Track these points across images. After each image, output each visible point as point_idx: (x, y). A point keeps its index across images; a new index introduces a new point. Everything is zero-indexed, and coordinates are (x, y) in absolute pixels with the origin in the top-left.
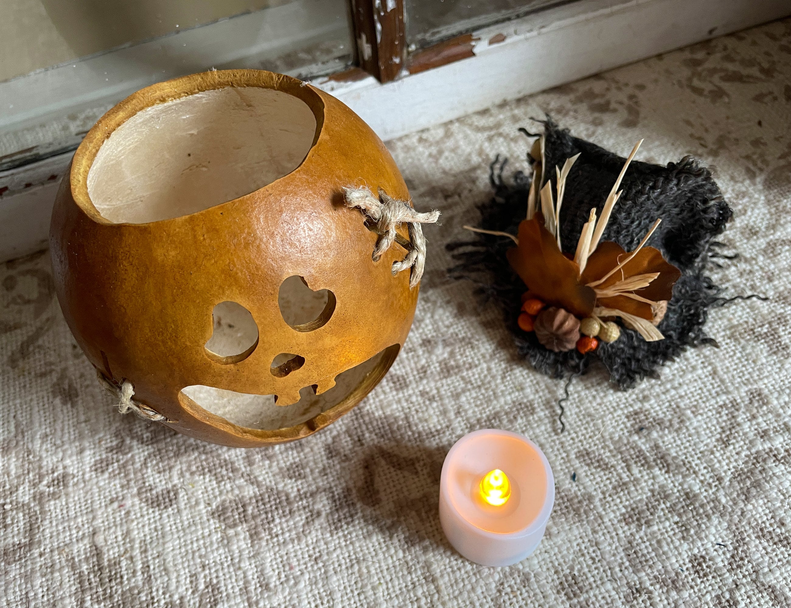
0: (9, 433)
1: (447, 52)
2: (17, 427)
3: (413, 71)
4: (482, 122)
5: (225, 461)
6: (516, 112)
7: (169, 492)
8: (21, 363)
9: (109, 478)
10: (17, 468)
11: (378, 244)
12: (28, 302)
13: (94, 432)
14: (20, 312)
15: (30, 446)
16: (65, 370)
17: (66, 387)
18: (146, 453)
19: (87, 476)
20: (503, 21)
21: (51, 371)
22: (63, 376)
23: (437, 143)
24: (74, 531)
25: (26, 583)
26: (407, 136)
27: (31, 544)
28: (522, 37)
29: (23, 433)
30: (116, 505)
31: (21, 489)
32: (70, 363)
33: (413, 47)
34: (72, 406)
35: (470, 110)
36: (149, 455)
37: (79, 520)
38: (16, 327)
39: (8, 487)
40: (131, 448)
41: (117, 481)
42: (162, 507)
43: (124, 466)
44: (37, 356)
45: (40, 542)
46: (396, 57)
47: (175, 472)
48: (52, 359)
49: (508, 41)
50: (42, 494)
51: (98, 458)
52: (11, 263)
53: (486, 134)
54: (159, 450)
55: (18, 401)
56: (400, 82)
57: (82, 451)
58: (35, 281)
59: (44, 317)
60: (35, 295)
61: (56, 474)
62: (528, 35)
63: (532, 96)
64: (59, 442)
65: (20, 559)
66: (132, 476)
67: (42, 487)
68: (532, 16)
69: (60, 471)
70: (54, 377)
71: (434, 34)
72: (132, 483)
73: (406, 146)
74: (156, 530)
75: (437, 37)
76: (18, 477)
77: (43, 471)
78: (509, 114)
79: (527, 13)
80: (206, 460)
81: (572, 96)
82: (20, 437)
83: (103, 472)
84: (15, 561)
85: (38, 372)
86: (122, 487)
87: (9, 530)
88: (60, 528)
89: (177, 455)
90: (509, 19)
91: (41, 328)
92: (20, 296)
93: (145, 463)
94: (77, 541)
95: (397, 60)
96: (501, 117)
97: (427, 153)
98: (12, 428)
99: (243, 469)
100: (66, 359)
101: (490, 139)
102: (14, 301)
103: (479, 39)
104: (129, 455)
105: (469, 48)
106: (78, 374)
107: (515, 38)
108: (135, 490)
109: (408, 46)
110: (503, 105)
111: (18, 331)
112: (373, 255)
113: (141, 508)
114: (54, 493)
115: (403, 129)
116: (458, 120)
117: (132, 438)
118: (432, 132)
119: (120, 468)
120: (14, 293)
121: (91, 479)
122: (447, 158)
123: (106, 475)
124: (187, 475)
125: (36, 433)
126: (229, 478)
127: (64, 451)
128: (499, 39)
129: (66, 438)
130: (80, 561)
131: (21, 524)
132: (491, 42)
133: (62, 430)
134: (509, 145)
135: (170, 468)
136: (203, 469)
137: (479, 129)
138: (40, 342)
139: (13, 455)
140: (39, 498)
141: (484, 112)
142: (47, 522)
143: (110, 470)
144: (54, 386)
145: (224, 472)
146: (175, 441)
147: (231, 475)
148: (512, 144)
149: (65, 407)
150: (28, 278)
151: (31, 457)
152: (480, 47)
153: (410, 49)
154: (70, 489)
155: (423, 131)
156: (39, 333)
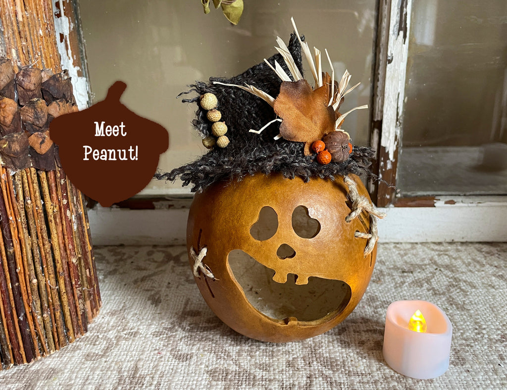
0: (118, 308)
1: (417, 202)
2: (123, 307)
3: (397, 205)
4: (436, 247)
5: (226, 350)
6: (459, 248)
7: (187, 355)
8: (139, 283)
9: (159, 340)
10: (114, 323)
12: (156, 262)
13: (161, 318)
14: (150, 265)
15: (126, 316)
16: (160, 291)
17: (156, 298)
18: (183, 335)
19: (148, 336)
20: (455, 195)
21: (152, 290)
22: (158, 293)
23: (405, 250)
24: (129, 357)
25: (91, 371)
26: (387, 243)
27: (103, 356)
28: (466, 205)
29: (125, 310)
30: (156, 352)
31: (111, 332)
32: (164, 289)
33: (399, 195)
34: (155, 306)
35: (429, 241)
36: (185, 337)
37: (134, 353)
38: (145, 269)
39: (105, 329)
40: (177, 331)
41: (162, 342)
42: (181, 360)
43: (169, 337)
44: (149, 282)
45: (108, 356)
46: (388, 195)
47: (195, 348)
48: (155, 286)
49: (456, 205)
50: (120, 337)
51: (157, 330)
52: (155, 246)
53: (437, 253)
54: (191, 336)
55: (130, 297)
56: (388, 209)
57: (150, 325)
58: (164, 255)
59: (160, 269)
60: (161, 260)
61: (132, 331)
62: (470, 205)
63: (472, 243)
64: (141, 318)
65: (94, 360)
66: (171, 342)
67: (122, 334)
68: (474, 197)
69: (135, 330)
70: (153, 293)
71: (413, 193)
72: (170, 346)
73: (385, 247)
74: (172, 369)
75: (413, 195)
76: (113, 326)
77: (127, 328)
78: (455, 248)
79: (470, 195)
80: (214, 347)
81: (499, 249)
82: (122, 312)
83: (157, 336)
84: (91, 360)
85: (146, 288)
86: (164, 346)
87: (95, 347)
88: (122, 353)
89: (200, 340)
90: (459, 195)
91: (157, 273)
92: (153, 259)
93: (181, 339)
94: (128, 361)
95: (388, 197)
96: (449, 248)
97: (397, 252)
98: (121, 307)
99: (234, 357)
100: (163, 287)
101: (439, 255)
102: (149, 260)
103: (439, 200)
104: (174, 334)
105: (432, 203)
106: (165, 294)
107: (461, 204)
108: (170, 349)
109: (397, 194)
110: (452, 243)
111: (145, 271)
112: (346, 218)
113: (169, 358)
114: (127, 338)
115: (385, 238)
116: (422, 243)
117: (180, 327)
118: (404, 245)
119: (166, 338)
120: (151, 257)
121: (149, 337)
122: (409, 257)
123: (158, 338)
124: (202, 351)
125: (131, 311)
126: (224, 359)
127: (141, 323)
128: (452, 202)
129: (145, 318)
130: (125, 371)
131: (103, 346)
132: (446, 203)
133: (146, 314)
134: (450, 260)
135: (193, 345)
136: (211, 351)
137: (433, 250)
138: (153, 278)
139: (116, 317)
140: (118, 338)
141: (440, 243)
142: (117, 349)
143: (161, 337)
144: (151, 296)
145: (223, 355)
146: (201, 334)
147: (226, 357)
148: (453, 260)
149: (151, 305)
150: (161, 254)
151: (124, 320)
152: (438, 204)
153: (397, 196)
154: (136, 338)
155: (398, 243)
156: (154, 274)
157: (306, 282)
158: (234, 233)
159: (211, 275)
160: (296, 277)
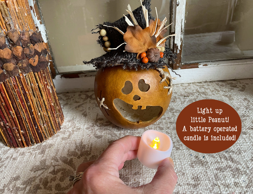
0: (71, 119)
1: (191, 66)
2: (73, 118)
3: (181, 69)
4: (199, 84)
5: (115, 133)
6: (209, 84)
7: (100, 136)
8: (77, 108)
9: (89, 131)
10: (70, 125)
11: (161, 80)
12: (83, 99)
13: (88, 122)
14: (80, 100)
15: (74, 122)
16: (86, 111)
17: (85, 114)
18: (98, 128)
19: (84, 129)
20: (208, 62)
21: (83, 111)
22: (85, 112)
23: (186, 87)
24: (78, 138)
25: (65, 144)
26: (178, 84)
27: (68, 138)
28: (212, 66)
29: (74, 119)
30: (88, 135)
31: (70, 129)
32: (87, 110)
33: (183, 64)
34: (85, 117)
35: (196, 82)
36: (98, 129)
37: (80, 136)
38: (79, 102)
39: (67, 128)
40: (95, 127)
41: (90, 132)
42: (98, 138)
43: (92, 129)
44: (81, 108)
45: (70, 138)
46: (178, 64)
47: (103, 133)
48: (84, 109)
49: (208, 66)
50: (74, 130)
51: (87, 127)
52: (81, 92)
53: (199, 87)
54: (101, 128)
55: (74, 114)
56: (178, 70)
57: (85, 125)
58: (85, 96)
59: (85, 102)
60: (84, 98)
61: (78, 128)
62: (214, 65)
63: (214, 81)
64: (80, 122)
65: (65, 140)
66: (94, 131)
67: (74, 129)
68: (216, 62)
69: (79, 127)
70: (83, 112)
71: (189, 62)
72: (93, 133)
73: (177, 86)
74: (95, 142)
75: (189, 63)
76: (70, 126)
77: (75, 126)
78: (207, 84)
79: (214, 61)
80: (110, 132)
81: (226, 83)
82: (73, 120)
83: (88, 129)
84: (64, 140)
85: (80, 110)
86: (91, 133)
87: (65, 135)
88: (76, 137)
89: (104, 130)
90: (209, 62)
91: (84, 103)
92: (81, 98)
93: (97, 130)
94: (78, 140)
95: (178, 65)
96: (205, 84)
97: (182, 88)
98: (72, 118)
99: (118, 136)
100: (87, 109)
101: (200, 88)
102: (80, 98)
103: (200, 64)
104: (94, 128)
105: (197, 66)
106: (88, 112)
107: (210, 66)
108: (93, 134)
109: (182, 63)
110: (206, 82)
111: (79, 103)
112: (160, 82)
113: (93, 137)
114: (76, 131)
115: (177, 82)
116: (192, 83)
117: (96, 125)
118: (185, 84)
119: (91, 130)
120: (80, 97)
121: (85, 130)
122: (187, 90)
123: (88, 130)
124: (106, 134)
125: (76, 120)
126: (115, 137)
127: (81, 124)
128: (206, 65)
129: (82, 122)
130: (77, 143)
131: (68, 134)
132: (203, 66)
133: (82, 121)
134: (205, 90)
135: (102, 132)
136: (109, 134)
137: (197, 86)
138: (83, 105)
139: (71, 122)
140: (73, 131)
141: (200, 83)
142: (73, 135)
143: (89, 129)
144: (83, 113)
145: (114, 135)
146: (105, 127)
147: (115, 136)
148: (206, 90)
149: (84, 117)
150: (84, 95)
151: (74, 124)
152: (200, 66)
153: (182, 64)
154: (80, 131)
155: (182, 84)
156: (83, 104)
157: (145, 108)
158: (115, 92)
159: (107, 108)
160: (141, 107)
